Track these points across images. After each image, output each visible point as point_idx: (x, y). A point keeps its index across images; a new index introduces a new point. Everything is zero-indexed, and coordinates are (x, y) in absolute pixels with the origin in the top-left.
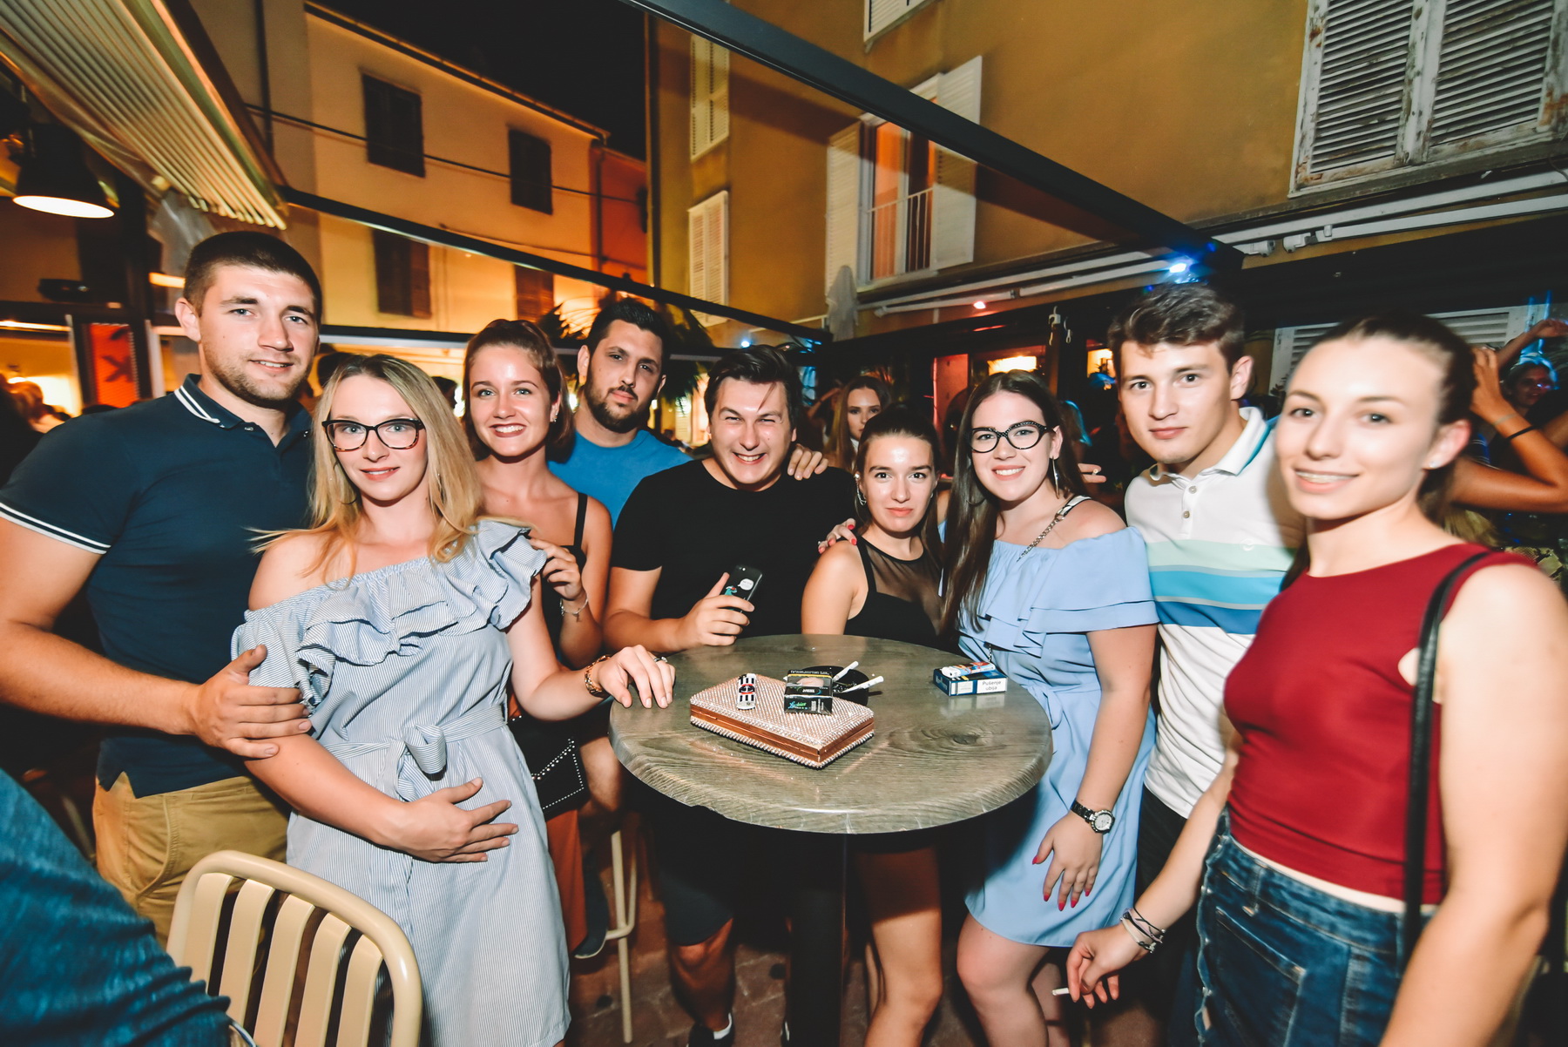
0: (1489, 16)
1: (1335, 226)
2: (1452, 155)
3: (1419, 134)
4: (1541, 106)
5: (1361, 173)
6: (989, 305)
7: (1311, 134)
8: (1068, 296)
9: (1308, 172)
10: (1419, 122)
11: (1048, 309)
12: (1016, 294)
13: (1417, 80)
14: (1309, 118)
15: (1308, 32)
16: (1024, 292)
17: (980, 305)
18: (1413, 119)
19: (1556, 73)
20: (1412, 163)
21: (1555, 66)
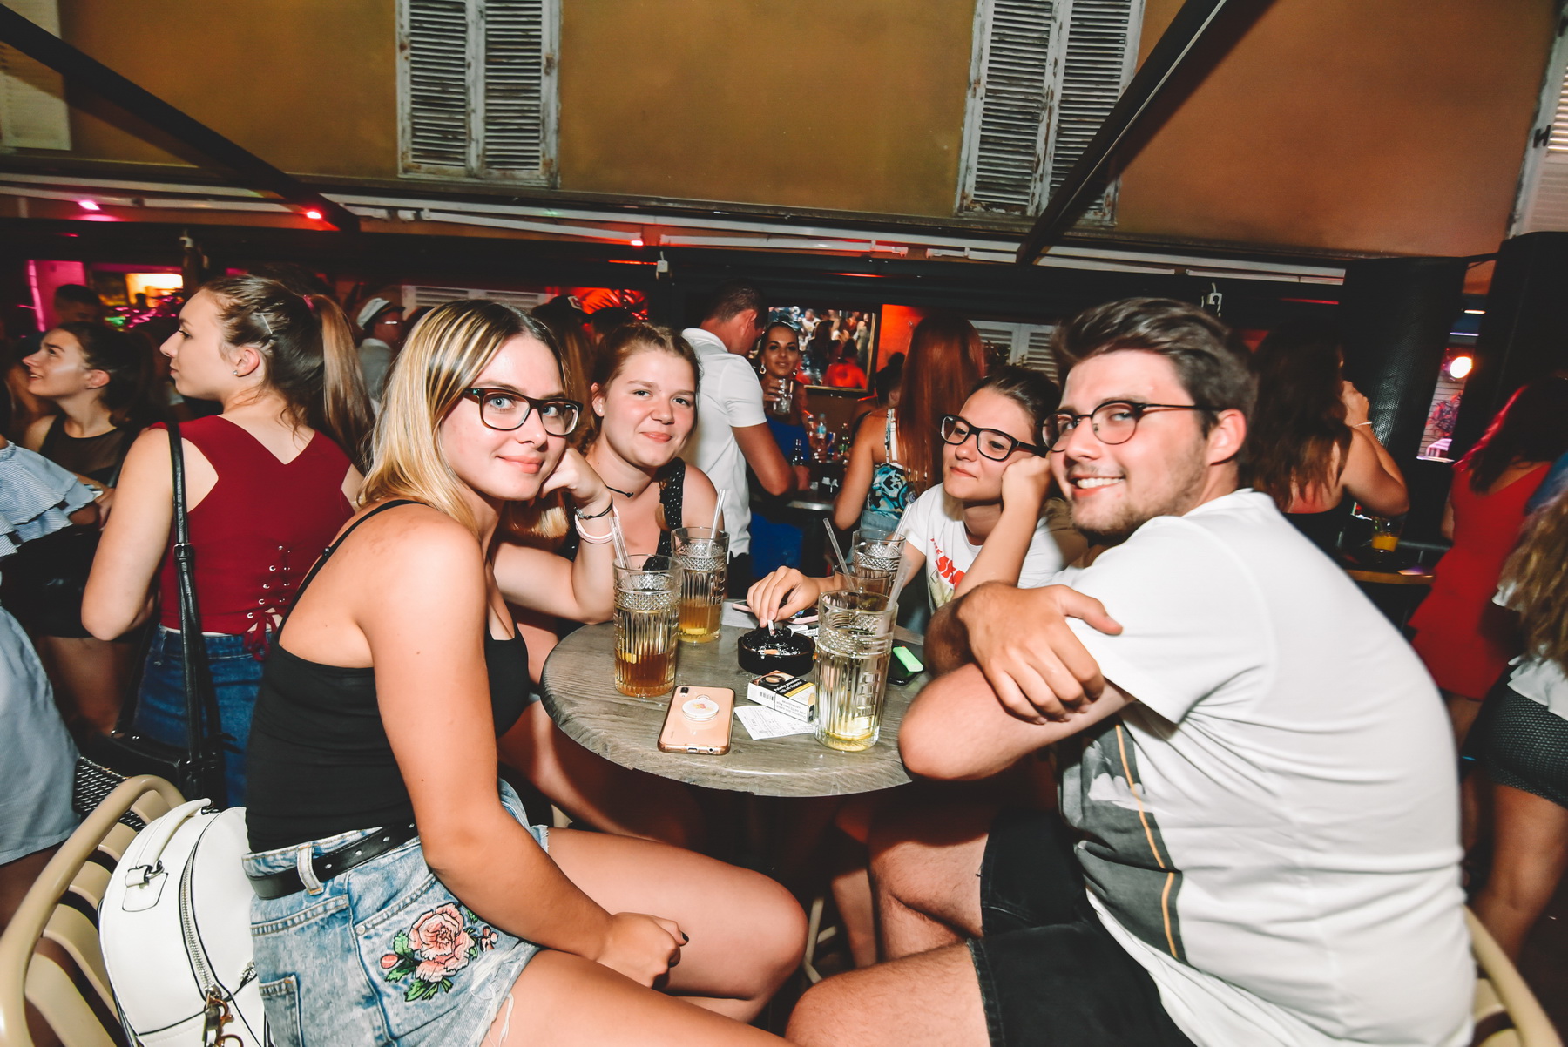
0: (509, 87)
1: (432, 210)
2: (497, 179)
3: (478, 156)
4: (541, 161)
5: (445, 173)
6: (104, 209)
7: (409, 130)
8: (204, 220)
9: (410, 160)
10: (477, 147)
11: (178, 229)
12: (139, 203)
13: (473, 116)
14: (406, 116)
15: (398, 43)
16: (149, 203)
17: (89, 204)
18: (473, 145)
19: (546, 143)
20: (475, 176)
21: (544, 138)
